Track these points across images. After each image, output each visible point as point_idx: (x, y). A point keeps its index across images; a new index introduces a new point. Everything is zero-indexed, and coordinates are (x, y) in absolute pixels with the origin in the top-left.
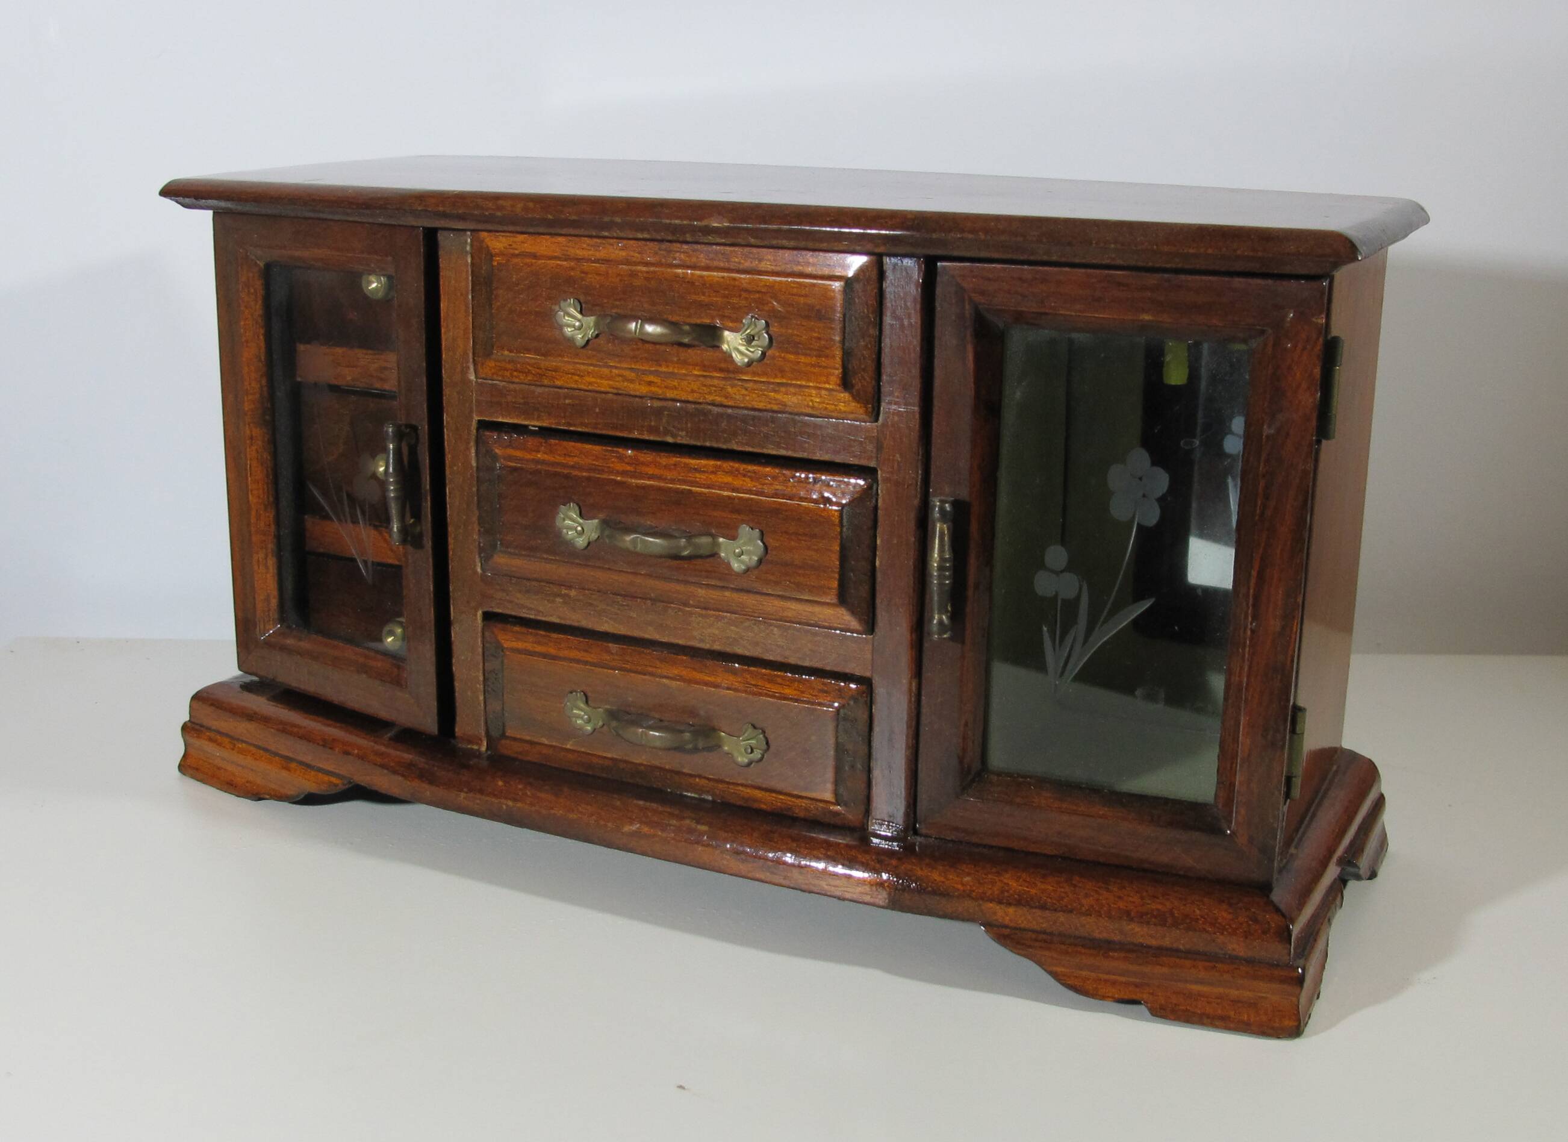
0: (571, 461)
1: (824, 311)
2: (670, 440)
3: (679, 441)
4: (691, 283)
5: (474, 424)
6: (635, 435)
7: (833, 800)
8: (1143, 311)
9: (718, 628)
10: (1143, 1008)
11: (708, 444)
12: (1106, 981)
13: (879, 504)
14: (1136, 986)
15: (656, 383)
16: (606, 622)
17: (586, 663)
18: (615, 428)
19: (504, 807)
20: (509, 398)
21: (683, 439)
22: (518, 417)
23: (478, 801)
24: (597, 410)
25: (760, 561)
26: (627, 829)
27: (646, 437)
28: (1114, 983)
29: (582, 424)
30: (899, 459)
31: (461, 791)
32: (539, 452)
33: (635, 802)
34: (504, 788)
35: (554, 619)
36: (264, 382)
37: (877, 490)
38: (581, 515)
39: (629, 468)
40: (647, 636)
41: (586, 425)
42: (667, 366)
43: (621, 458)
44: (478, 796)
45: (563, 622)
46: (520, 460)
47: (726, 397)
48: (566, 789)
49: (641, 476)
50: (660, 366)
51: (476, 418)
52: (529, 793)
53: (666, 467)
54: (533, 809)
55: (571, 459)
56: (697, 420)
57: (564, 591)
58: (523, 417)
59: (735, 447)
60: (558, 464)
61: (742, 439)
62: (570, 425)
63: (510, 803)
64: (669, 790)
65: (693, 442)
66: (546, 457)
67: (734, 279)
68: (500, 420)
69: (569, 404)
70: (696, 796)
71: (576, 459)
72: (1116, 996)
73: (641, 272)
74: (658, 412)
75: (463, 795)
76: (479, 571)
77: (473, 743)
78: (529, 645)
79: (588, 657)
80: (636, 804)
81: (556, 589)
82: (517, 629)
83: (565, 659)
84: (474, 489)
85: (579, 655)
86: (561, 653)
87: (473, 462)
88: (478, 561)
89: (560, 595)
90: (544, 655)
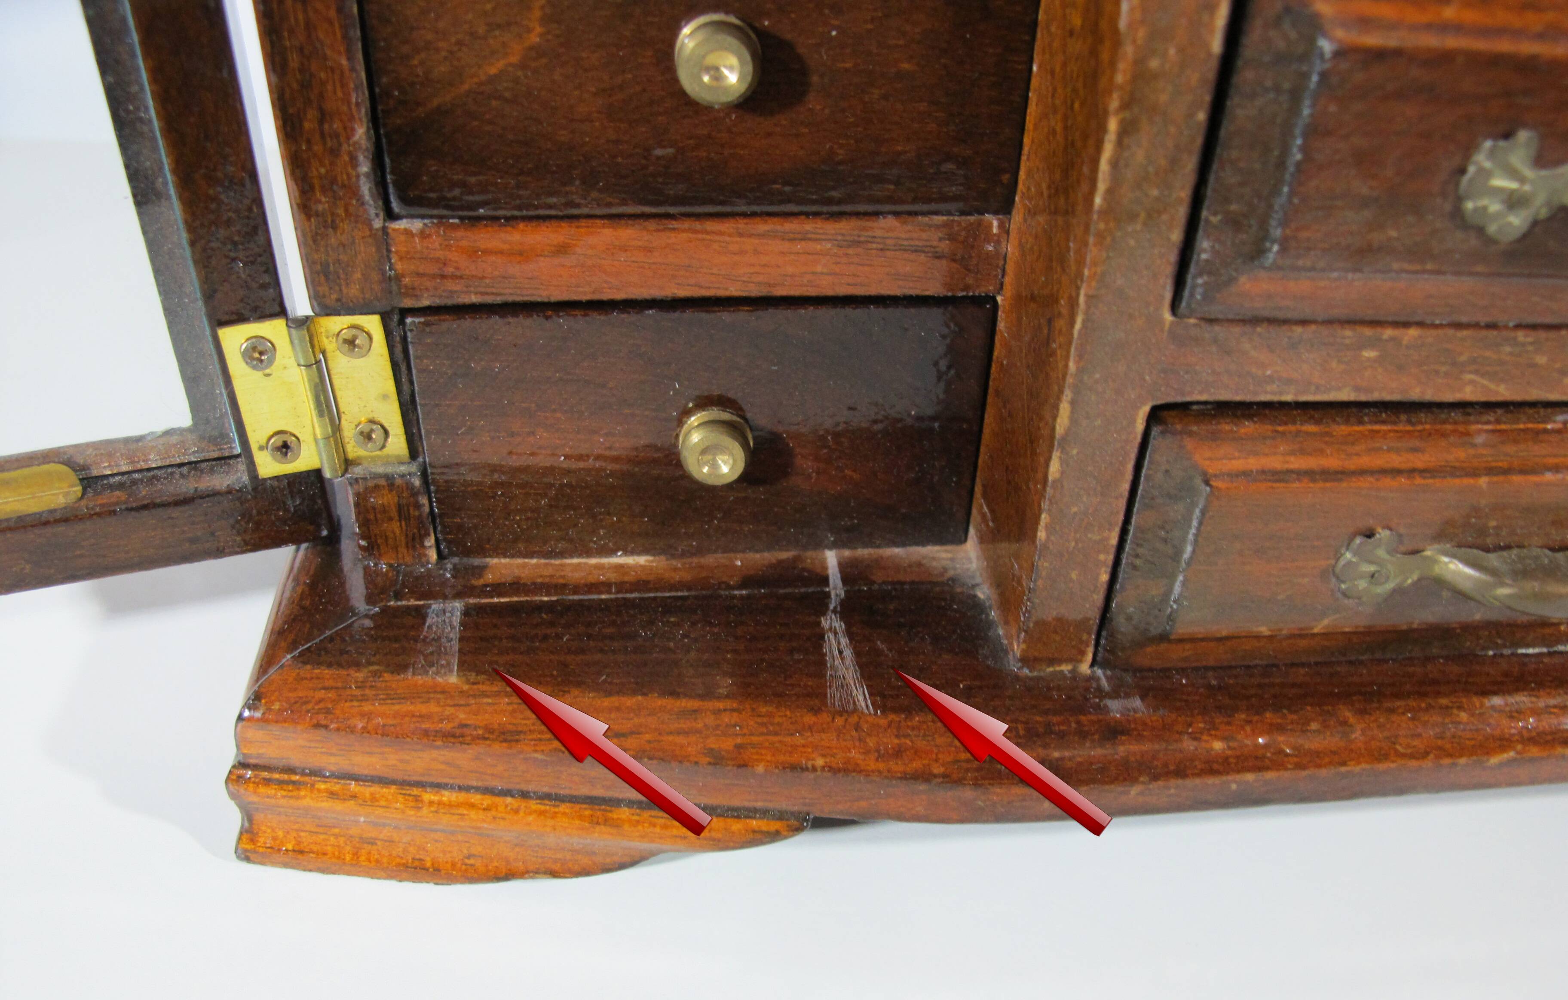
35: (1344, 395)
76: (1168, 317)
77: (1060, 661)
78: (1275, 462)
79: (1419, 461)
80: (1493, 707)
81: (1368, 332)
82: (1248, 427)
83: (1362, 472)
84: (1202, 116)
85: (1396, 460)
86: (1352, 464)
87: (1217, 45)
88: (1168, 295)
89: (1371, 344)
90: (1310, 474)
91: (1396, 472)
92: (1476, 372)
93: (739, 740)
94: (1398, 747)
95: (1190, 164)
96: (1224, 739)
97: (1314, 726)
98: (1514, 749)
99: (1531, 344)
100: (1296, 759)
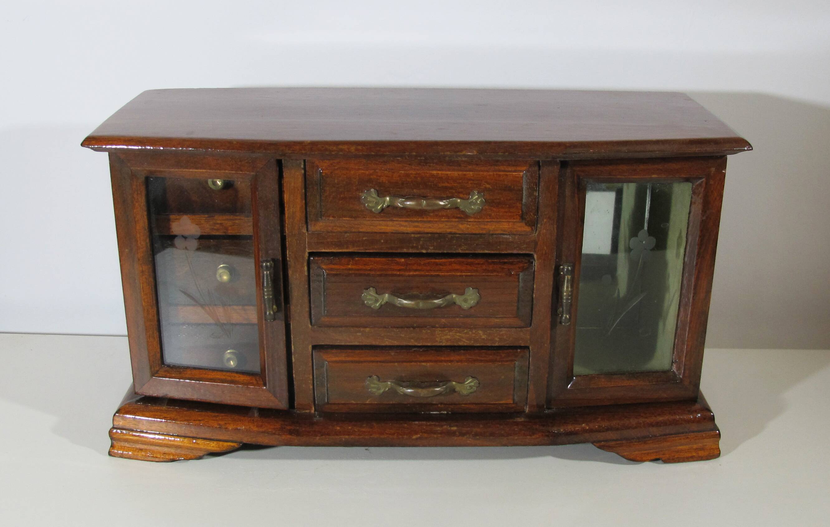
0: (368, 267)
1: (513, 187)
2: (424, 251)
3: (429, 251)
4: (441, 178)
5: (307, 255)
6: (405, 250)
7: (512, 403)
8: (653, 174)
9: (450, 335)
10: (660, 461)
11: (445, 252)
12: (645, 454)
13: (536, 269)
14: (656, 452)
15: (419, 226)
16: (387, 341)
17: (377, 362)
18: (391, 248)
19: (344, 439)
20: (329, 240)
21: (431, 250)
22: (334, 248)
23: (327, 439)
24: (382, 241)
25: (478, 303)
26: (414, 437)
27: (411, 251)
28: (648, 454)
29: (373, 249)
30: (546, 249)
31: (317, 436)
32: (349, 264)
33: (413, 423)
34: (341, 430)
35: (357, 344)
36: (148, 240)
37: (535, 264)
38: (377, 293)
39: (402, 267)
40: (410, 344)
41: (376, 249)
42: (427, 218)
43: (398, 263)
44: (327, 437)
45: (361, 344)
46: (337, 270)
47: (458, 230)
48: (375, 424)
49: (410, 270)
50: (423, 218)
51: (308, 251)
52: (356, 430)
53: (424, 265)
54: (361, 437)
55: (368, 266)
56: (439, 241)
57: (362, 329)
58: (337, 248)
59: (460, 251)
60: (361, 270)
61: (465, 248)
62: (366, 249)
63: (347, 437)
64: (423, 413)
65: (437, 251)
66: (354, 267)
67: (465, 175)
68: (323, 251)
69: (366, 240)
70: (438, 413)
71: (371, 266)
72: (649, 459)
73: (412, 174)
74: (418, 239)
75: (318, 438)
76: (310, 326)
77: (307, 409)
78: (343, 358)
79: (378, 359)
80: (415, 424)
81: (357, 329)
82: (334, 351)
83: (365, 362)
84: (307, 286)
85: (373, 359)
86: (362, 359)
87: (306, 273)
88: (309, 322)
89: (359, 332)
90: (352, 362)
91: (373, 362)
92: (387, 338)
93: (226, 422)
94: (386, 432)
95: (307, 296)
96: (340, 427)
97: (364, 425)
98: (419, 434)
99: (398, 331)
100: (358, 433)
